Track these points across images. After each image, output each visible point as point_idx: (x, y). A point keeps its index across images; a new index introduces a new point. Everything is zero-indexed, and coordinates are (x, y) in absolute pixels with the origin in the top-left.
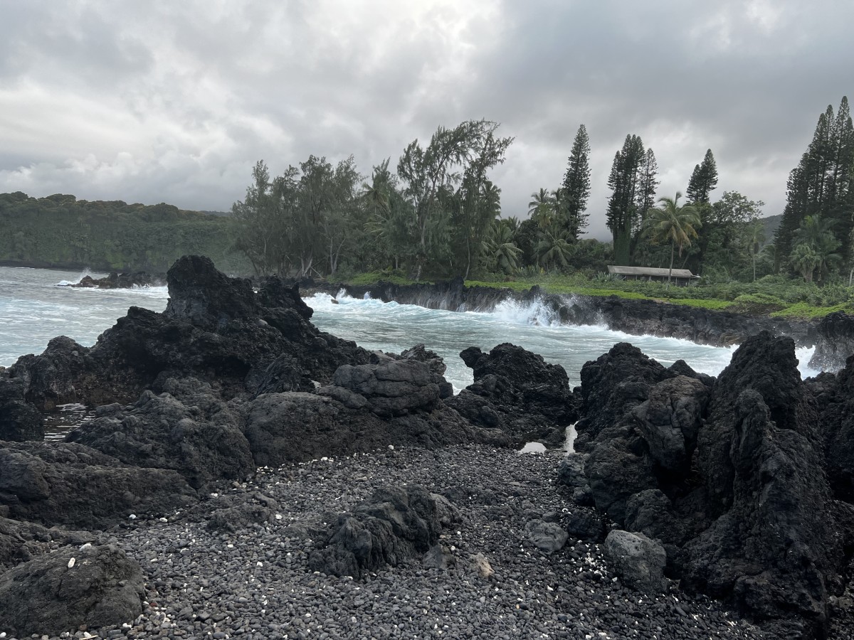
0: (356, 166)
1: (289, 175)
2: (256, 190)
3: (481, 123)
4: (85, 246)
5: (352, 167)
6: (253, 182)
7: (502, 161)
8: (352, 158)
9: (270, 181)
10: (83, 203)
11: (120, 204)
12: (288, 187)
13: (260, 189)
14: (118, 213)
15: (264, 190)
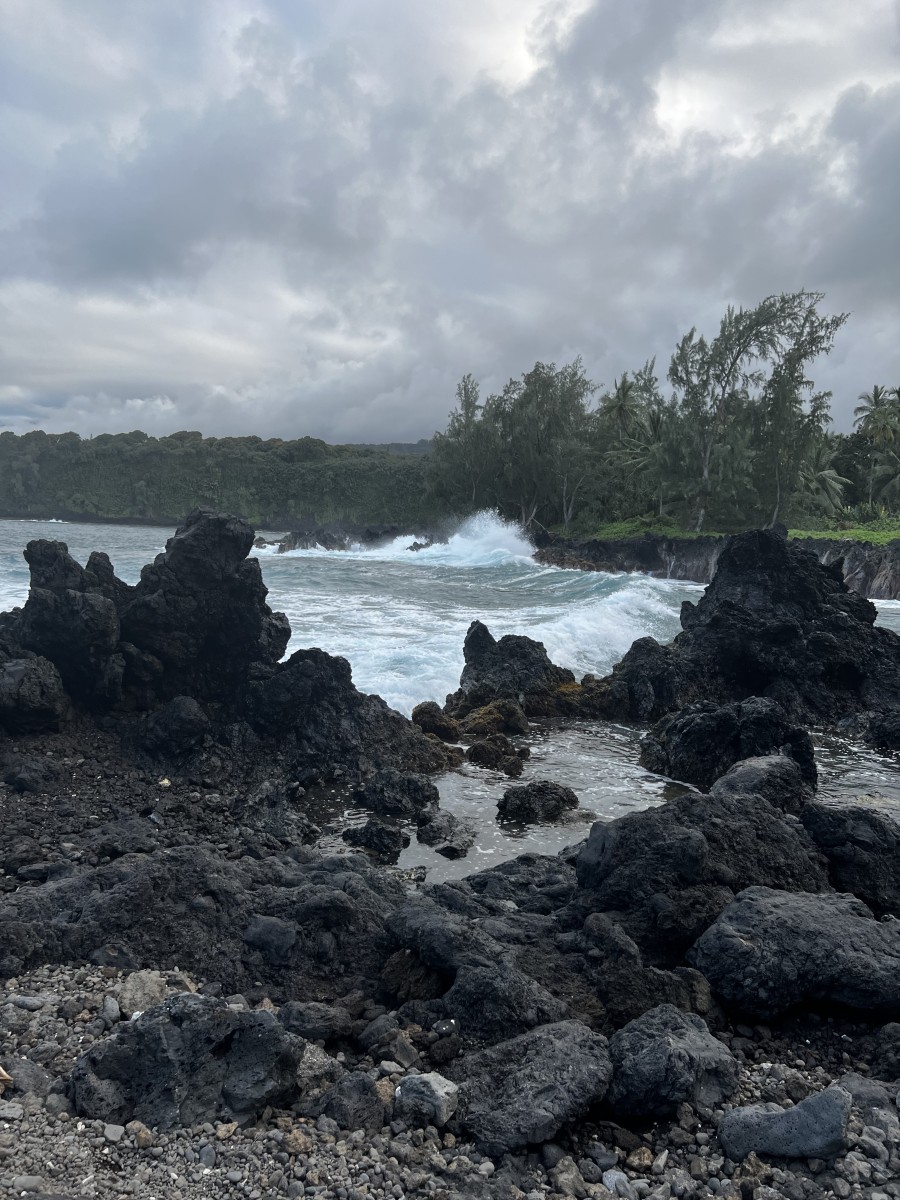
0: (585, 371)
1: (509, 392)
2: (461, 415)
3: (799, 296)
4: (215, 497)
5: (579, 373)
6: (457, 406)
7: (827, 350)
8: (579, 360)
9: (481, 402)
10: (211, 441)
11: (254, 441)
12: (508, 408)
13: (467, 413)
14: (253, 453)
15: (473, 414)
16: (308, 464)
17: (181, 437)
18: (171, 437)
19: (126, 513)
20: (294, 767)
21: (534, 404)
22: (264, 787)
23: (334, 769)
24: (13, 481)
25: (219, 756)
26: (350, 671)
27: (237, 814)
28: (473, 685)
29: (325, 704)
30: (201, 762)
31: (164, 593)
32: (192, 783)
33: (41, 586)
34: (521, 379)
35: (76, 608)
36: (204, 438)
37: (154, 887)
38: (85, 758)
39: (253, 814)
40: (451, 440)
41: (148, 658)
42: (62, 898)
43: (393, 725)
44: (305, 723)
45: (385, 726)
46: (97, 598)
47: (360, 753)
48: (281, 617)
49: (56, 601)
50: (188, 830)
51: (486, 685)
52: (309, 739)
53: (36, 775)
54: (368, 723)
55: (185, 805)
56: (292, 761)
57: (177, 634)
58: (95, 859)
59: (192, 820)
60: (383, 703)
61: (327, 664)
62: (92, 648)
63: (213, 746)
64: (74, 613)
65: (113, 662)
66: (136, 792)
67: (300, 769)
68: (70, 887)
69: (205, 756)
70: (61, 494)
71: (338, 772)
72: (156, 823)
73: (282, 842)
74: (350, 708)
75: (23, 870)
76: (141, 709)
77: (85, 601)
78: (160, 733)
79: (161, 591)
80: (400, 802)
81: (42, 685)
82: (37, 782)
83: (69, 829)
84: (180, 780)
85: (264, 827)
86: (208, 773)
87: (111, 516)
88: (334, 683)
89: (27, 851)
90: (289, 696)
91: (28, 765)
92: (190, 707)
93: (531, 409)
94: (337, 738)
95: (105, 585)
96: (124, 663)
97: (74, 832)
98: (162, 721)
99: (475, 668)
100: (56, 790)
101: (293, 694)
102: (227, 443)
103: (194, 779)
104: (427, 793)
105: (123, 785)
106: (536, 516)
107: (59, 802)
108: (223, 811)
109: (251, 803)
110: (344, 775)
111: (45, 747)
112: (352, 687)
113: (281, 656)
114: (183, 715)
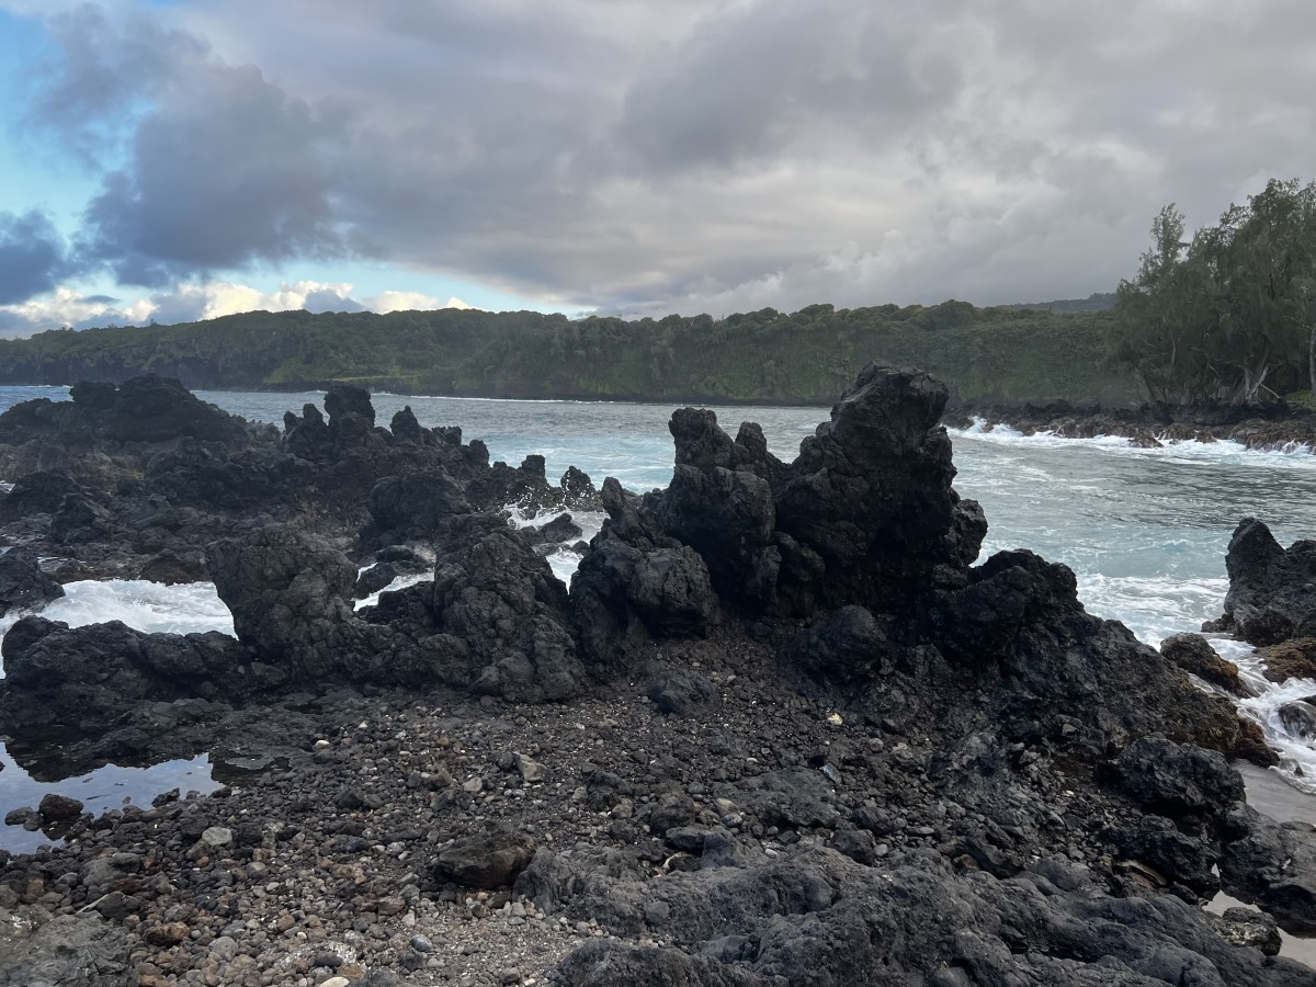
1: (1228, 222)
2: (1157, 257)
4: (846, 374)
6: (1152, 245)
9: (1187, 237)
10: (844, 313)
11: (890, 309)
12: (1226, 241)
13: (1165, 254)
14: (889, 323)
15: (1175, 254)
16: (953, 331)
17: (812, 311)
18: (801, 312)
19: (755, 395)
20: (1004, 715)
21: (1266, 234)
22: (973, 745)
23: (1063, 723)
24: (651, 366)
25: (901, 688)
26: (1074, 583)
27: (937, 779)
28: (1253, 612)
29: (1041, 627)
30: (880, 695)
31: (829, 471)
32: (868, 723)
33: (687, 462)
34: (1248, 203)
35: (725, 489)
36: (836, 310)
37: (872, 937)
38: (736, 673)
39: (961, 781)
40: (1142, 289)
41: (808, 553)
42: (727, 901)
43: (1147, 667)
44: (1012, 652)
45: (1134, 667)
46: (749, 477)
47: (1098, 704)
48: (973, 507)
49: (703, 480)
50: (875, 796)
51: (1275, 613)
52: (1020, 676)
53: (683, 694)
54: (1108, 661)
55: (864, 755)
56: (1001, 706)
57: (843, 524)
58: (759, 828)
59: (878, 781)
60: (1128, 634)
61: (1042, 574)
62: (743, 538)
63: (893, 674)
64: (724, 495)
65: (767, 556)
66: (801, 730)
67: (1013, 718)
68: (737, 886)
69: (883, 688)
70: (694, 377)
71: (1068, 728)
72: (830, 779)
73: (1011, 834)
74: (1078, 636)
75: (672, 833)
76: (798, 614)
77: (736, 480)
78: (826, 651)
79: (824, 469)
80: (1183, 790)
81: (688, 581)
82: (684, 702)
83: (723, 774)
84: (854, 717)
85: (979, 805)
86: (888, 711)
87: (741, 397)
88: (1052, 600)
89: (676, 806)
90: (993, 615)
91: (674, 679)
92: (865, 621)
93: (1260, 241)
94: (1062, 678)
95: (757, 462)
96: (779, 558)
97: (729, 779)
98: (827, 635)
99: (1250, 587)
100: (705, 715)
101: (998, 613)
102: (861, 314)
103: (872, 718)
104: (1227, 783)
105: (784, 717)
106: (1267, 382)
107: (709, 733)
108: (919, 773)
109: (956, 766)
110: (1077, 733)
111: (690, 656)
112: (1080, 606)
113: (974, 558)
114: (856, 631)
